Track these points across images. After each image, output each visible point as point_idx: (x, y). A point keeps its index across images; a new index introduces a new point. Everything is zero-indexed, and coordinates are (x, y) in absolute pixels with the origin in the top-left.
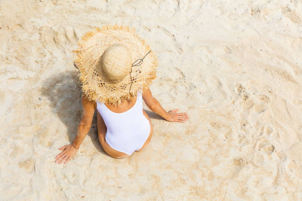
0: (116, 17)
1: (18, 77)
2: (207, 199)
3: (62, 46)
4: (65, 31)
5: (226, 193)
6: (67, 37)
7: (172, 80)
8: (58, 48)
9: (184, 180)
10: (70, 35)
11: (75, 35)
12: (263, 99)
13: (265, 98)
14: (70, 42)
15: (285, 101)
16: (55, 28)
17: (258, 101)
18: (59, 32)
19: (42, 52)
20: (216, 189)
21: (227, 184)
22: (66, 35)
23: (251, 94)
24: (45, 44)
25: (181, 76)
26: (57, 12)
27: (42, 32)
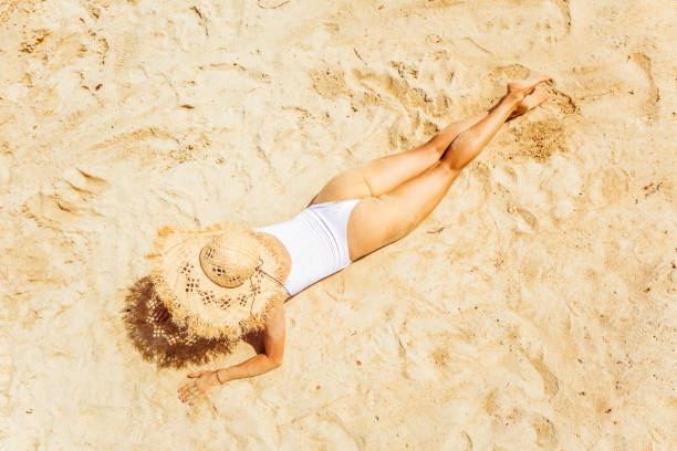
0: (124, 102)
1: (63, 307)
2: (478, 251)
3: (83, 209)
4: (67, 182)
5: (495, 223)
6: (77, 189)
7: (294, 130)
8: (81, 215)
9: (430, 252)
10: (81, 183)
11: (86, 176)
12: (437, 58)
13: (441, 55)
14: (90, 193)
15: (468, 38)
16: (48, 191)
17: (435, 66)
18: (57, 191)
19: (62, 240)
20: (479, 228)
21: (488, 211)
22: (74, 188)
23: (417, 63)
24: (56, 226)
25: (301, 114)
26: (25, 163)
27: (32, 212)
